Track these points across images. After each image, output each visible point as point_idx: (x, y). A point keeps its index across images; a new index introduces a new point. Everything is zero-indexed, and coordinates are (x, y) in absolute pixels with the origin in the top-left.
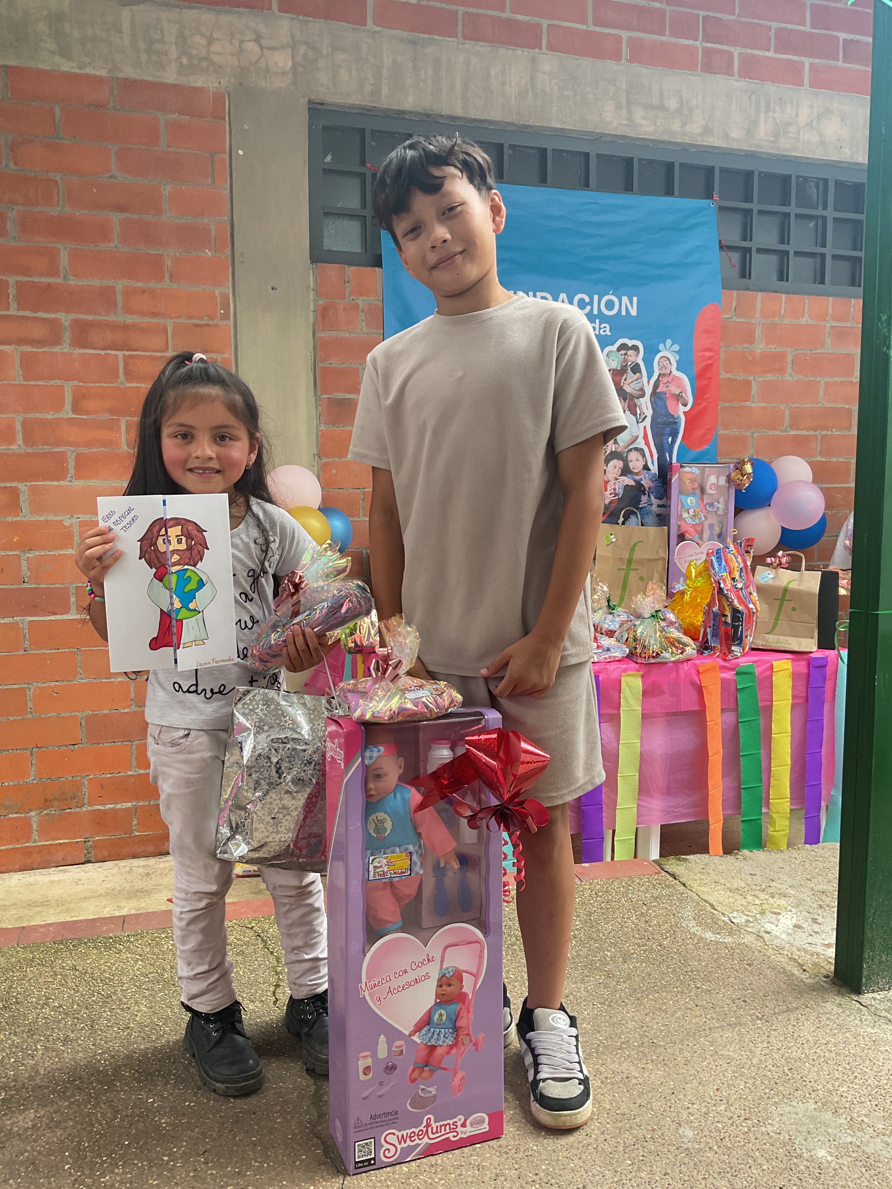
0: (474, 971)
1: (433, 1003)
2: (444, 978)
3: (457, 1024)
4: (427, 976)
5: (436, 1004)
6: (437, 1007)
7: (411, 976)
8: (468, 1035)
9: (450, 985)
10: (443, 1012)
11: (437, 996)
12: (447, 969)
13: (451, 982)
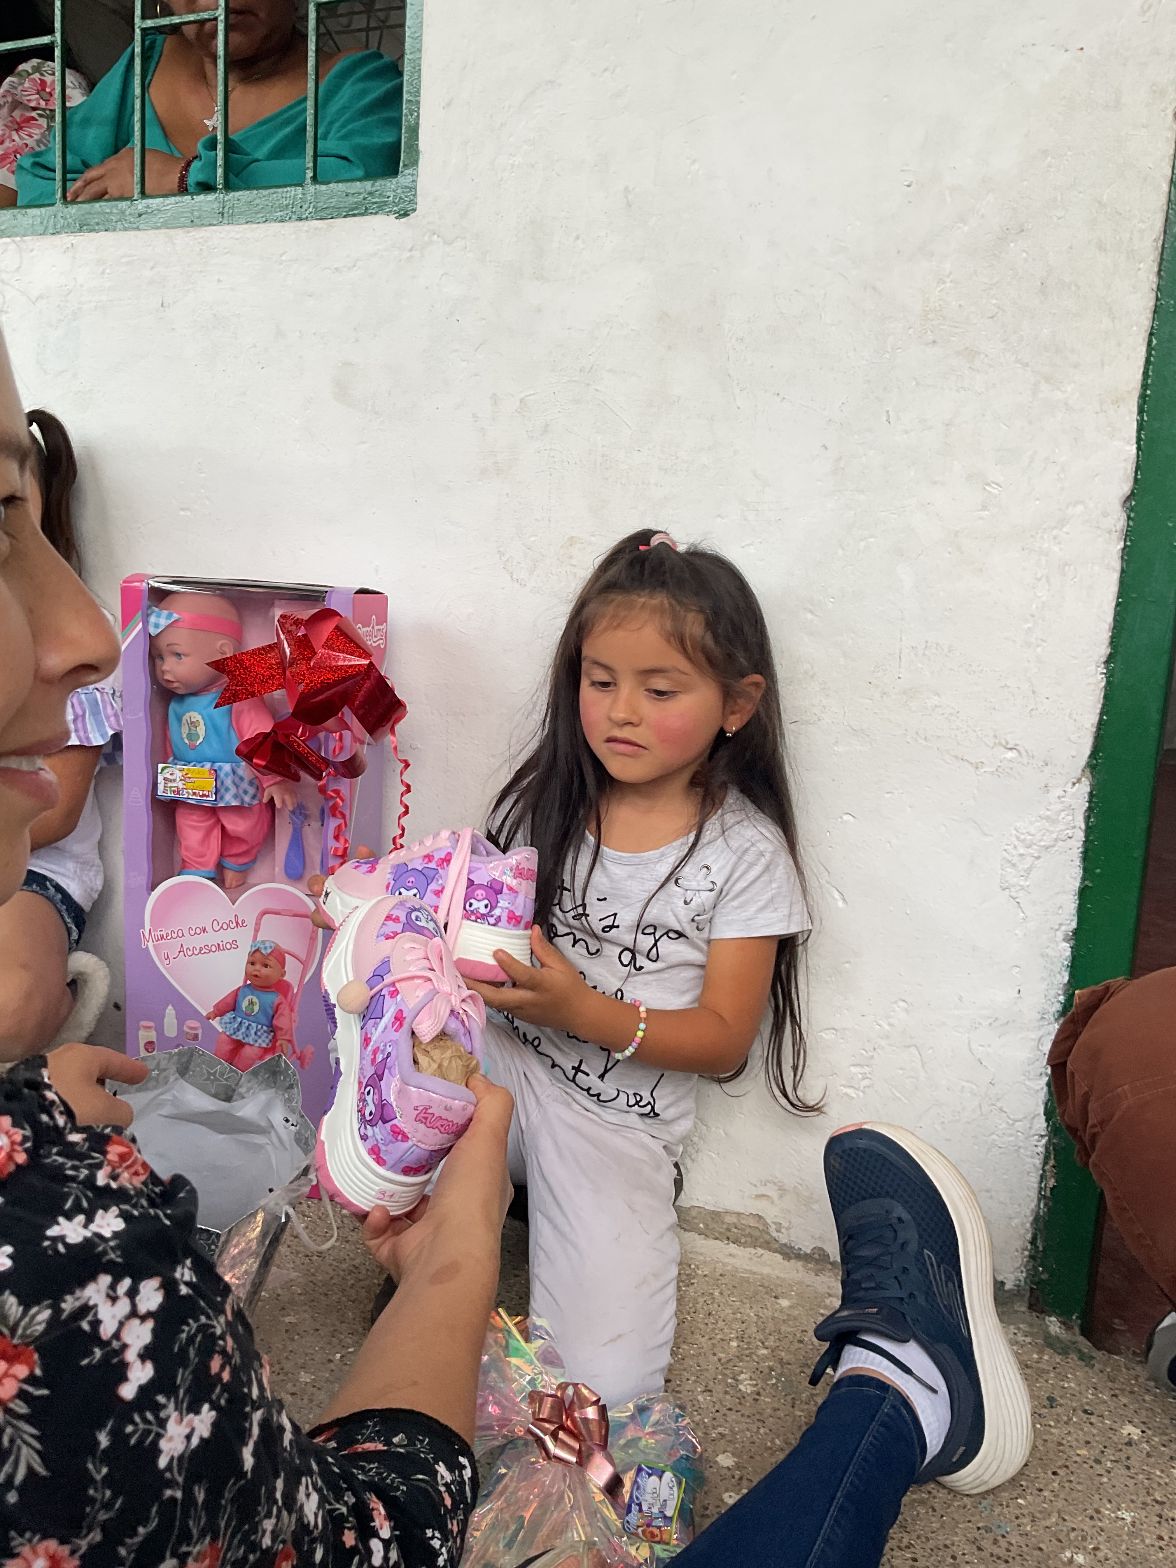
0: (303, 957)
1: (241, 984)
2: (258, 955)
3: (274, 1022)
4: (234, 945)
5: (245, 985)
6: (246, 990)
7: (211, 938)
8: (290, 1041)
9: (266, 966)
10: (255, 1000)
11: (248, 976)
12: (263, 942)
13: (269, 962)
